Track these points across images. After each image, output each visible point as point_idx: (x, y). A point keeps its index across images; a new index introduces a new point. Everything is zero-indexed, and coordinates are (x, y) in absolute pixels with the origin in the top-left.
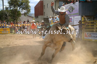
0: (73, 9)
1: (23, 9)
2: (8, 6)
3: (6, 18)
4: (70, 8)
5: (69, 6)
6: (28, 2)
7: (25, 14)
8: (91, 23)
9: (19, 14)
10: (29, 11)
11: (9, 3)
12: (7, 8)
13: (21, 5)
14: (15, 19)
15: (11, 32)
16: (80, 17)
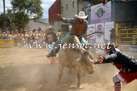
0: (103, 12)
1: (33, 11)
2: (11, 8)
3: (8, 26)
4: (98, 11)
5: (98, 8)
6: (39, 2)
7: (35, 19)
8: (129, 32)
9: (27, 19)
10: (41, 15)
11: (12, 3)
12: (9, 11)
13: (29, 7)
14: (20, 27)
15: (15, 45)
16: (113, 23)
